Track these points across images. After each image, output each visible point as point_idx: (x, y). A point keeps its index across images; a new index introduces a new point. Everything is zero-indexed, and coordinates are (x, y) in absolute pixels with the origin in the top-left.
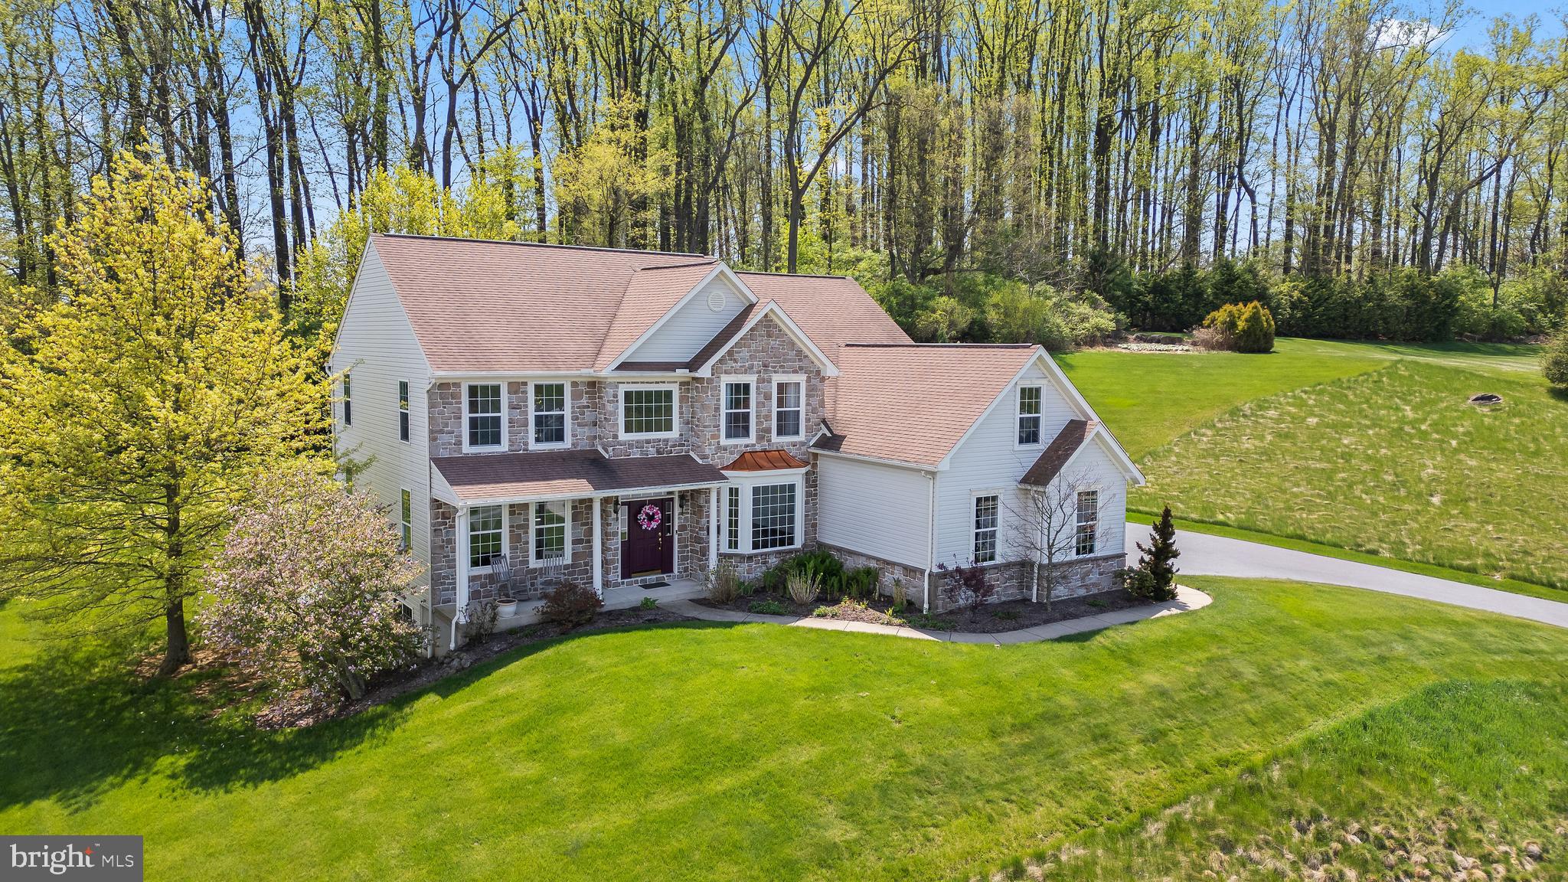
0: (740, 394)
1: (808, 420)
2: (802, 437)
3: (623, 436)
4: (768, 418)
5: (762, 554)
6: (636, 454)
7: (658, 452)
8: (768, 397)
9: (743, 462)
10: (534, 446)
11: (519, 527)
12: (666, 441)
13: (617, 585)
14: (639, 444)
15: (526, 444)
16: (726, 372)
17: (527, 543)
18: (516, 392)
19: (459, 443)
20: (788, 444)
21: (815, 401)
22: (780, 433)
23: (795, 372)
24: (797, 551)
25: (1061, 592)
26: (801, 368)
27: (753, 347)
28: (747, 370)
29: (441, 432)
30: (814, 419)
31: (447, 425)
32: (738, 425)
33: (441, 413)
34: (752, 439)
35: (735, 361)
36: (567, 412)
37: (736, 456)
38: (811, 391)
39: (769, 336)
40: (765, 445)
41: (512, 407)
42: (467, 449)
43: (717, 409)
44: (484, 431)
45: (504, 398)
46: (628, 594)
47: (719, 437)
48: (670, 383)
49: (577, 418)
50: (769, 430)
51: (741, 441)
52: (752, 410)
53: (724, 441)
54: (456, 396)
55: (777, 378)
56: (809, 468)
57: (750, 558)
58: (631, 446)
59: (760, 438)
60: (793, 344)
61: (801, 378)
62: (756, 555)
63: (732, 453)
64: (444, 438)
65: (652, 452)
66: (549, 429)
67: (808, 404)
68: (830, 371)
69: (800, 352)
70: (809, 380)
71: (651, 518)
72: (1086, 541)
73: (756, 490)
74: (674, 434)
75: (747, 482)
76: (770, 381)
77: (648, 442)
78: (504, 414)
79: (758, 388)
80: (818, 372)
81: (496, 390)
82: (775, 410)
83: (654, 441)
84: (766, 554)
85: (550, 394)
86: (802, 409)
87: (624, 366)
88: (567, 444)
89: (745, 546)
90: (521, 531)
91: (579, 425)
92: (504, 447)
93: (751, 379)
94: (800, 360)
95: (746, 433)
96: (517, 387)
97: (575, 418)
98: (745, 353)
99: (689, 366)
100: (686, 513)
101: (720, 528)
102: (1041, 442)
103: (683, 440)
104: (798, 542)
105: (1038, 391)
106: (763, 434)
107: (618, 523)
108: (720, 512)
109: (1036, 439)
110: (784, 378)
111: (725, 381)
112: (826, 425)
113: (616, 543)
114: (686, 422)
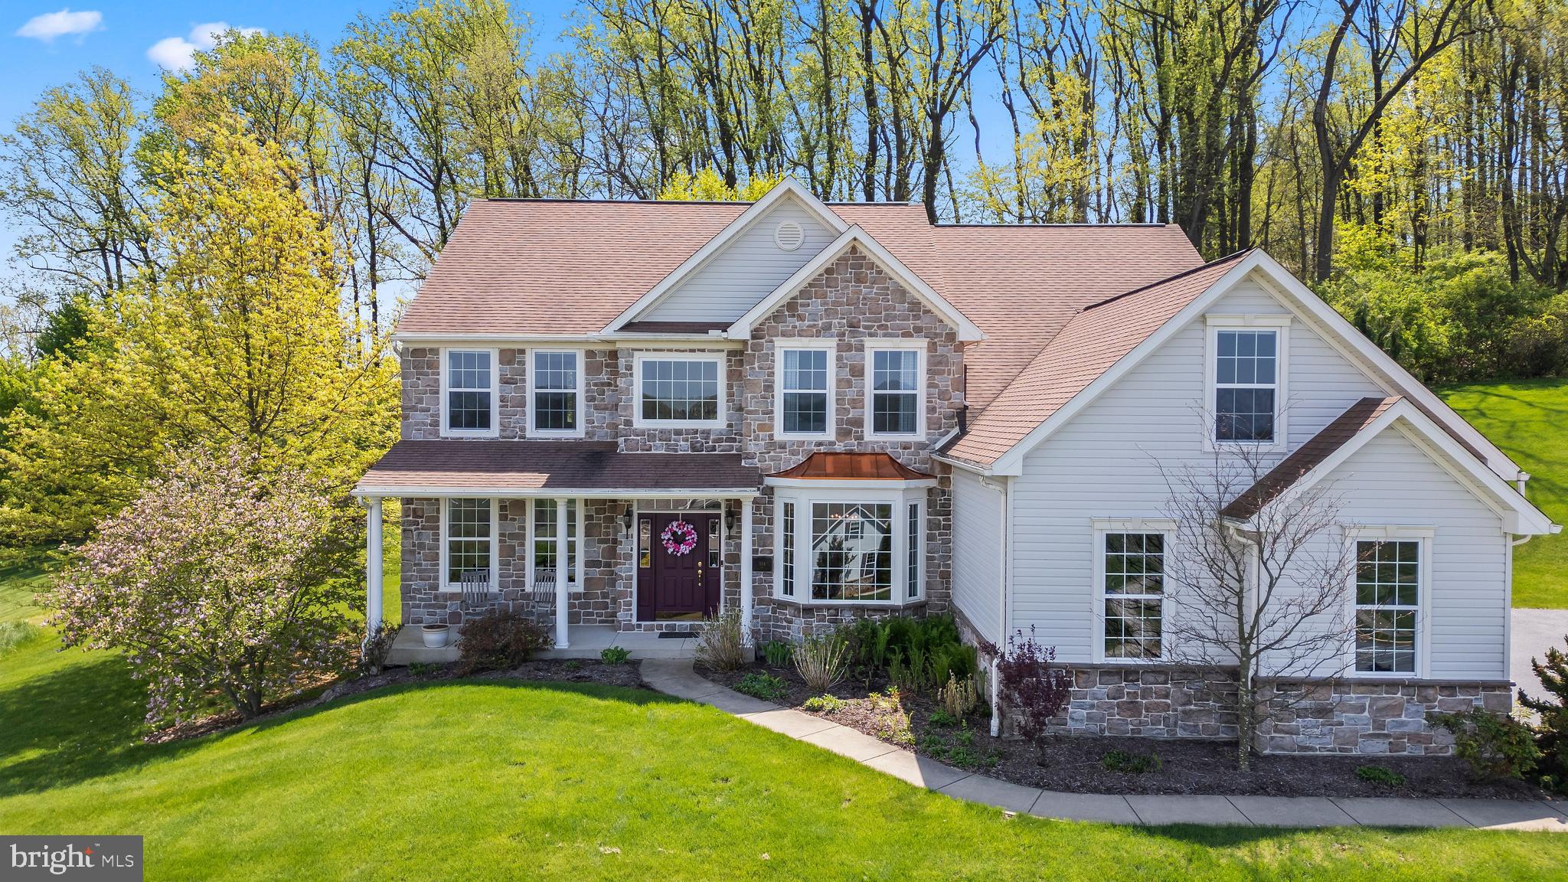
0: (808, 366)
1: (931, 410)
2: (921, 435)
3: (640, 423)
4: (857, 403)
5: (829, 608)
6: (659, 449)
7: (693, 448)
8: (858, 372)
9: (812, 466)
10: (533, 433)
11: (512, 536)
12: (706, 433)
13: (629, 627)
14: (664, 435)
15: (523, 429)
16: (784, 335)
17: (523, 558)
18: (510, 362)
19: (436, 424)
20: (894, 445)
21: (945, 382)
22: (879, 427)
23: (907, 335)
24: (894, 609)
26: (918, 330)
27: (831, 297)
28: (824, 332)
29: (414, 409)
30: (944, 408)
31: (420, 401)
32: (806, 412)
33: (414, 385)
34: (830, 434)
35: (801, 318)
36: (580, 391)
37: (802, 458)
38: (936, 366)
39: (859, 280)
40: (853, 444)
41: (505, 381)
42: (446, 432)
43: (769, 387)
44: (469, 410)
45: (495, 370)
47: (771, 428)
48: (710, 350)
49: (593, 399)
50: (859, 423)
51: (811, 437)
52: (831, 391)
53: (780, 434)
54: (434, 366)
55: (874, 345)
56: (932, 483)
57: (808, 610)
58: (652, 436)
59: (843, 433)
60: (904, 292)
61: (919, 345)
62: (819, 608)
63: (793, 453)
64: (417, 417)
65: (683, 447)
66: (554, 412)
67: (930, 386)
68: (966, 332)
69: (916, 306)
70: (932, 347)
71: (678, 540)
73: (819, 510)
74: (719, 423)
75: (804, 495)
76: (861, 348)
77: (678, 432)
78: (494, 390)
79: (839, 359)
80: (951, 336)
81: (485, 359)
82: (870, 392)
83: (688, 432)
84: (836, 608)
85: (553, 369)
86: (921, 392)
87: (629, 327)
88: (579, 433)
89: (803, 595)
90: (515, 543)
91: (596, 408)
92: (493, 432)
94: (917, 317)
95: (819, 424)
96: (511, 356)
97: (590, 399)
98: (816, 305)
99: (724, 327)
100: (735, 537)
101: (762, 564)
102: (1284, 442)
103: (734, 433)
104: (898, 596)
105: (1268, 342)
106: (850, 427)
107: (633, 542)
108: (762, 540)
109: (1266, 433)
110: (887, 345)
111: (782, 346)
112: (962, 418)
113: (629, 570)
114: (734, 406)
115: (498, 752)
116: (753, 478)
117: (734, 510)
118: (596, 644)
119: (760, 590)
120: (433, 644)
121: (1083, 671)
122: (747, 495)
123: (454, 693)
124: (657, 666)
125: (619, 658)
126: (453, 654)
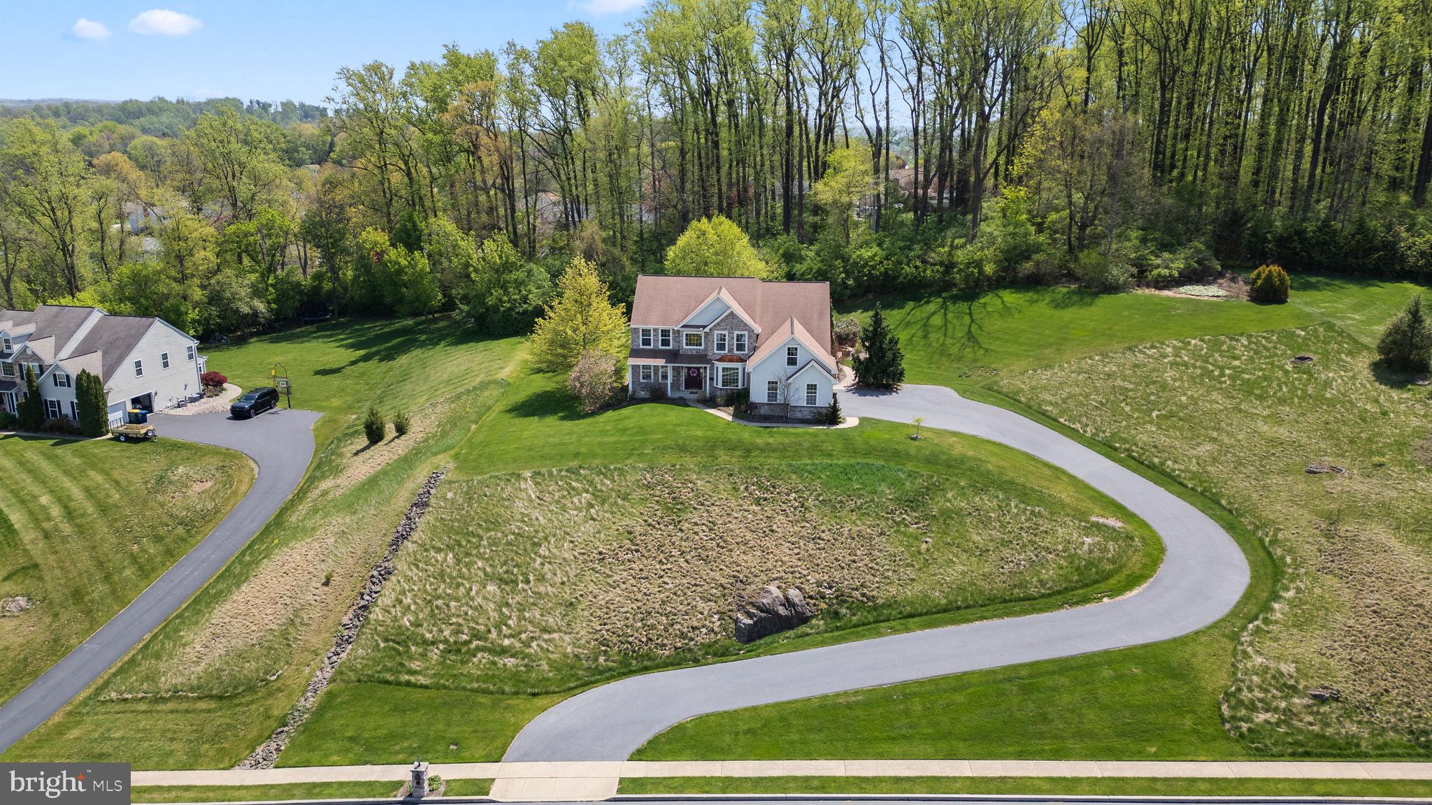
0: (723, 338)
1: (748, 347)
2: (746, 352)
3: (685, 347)
4: (732, 345)
5: (725, 389)
6: (689, 353)
7: (696, 353)
8: (733, 338)
9: (721, 360)
10: (660, 347)
11: (657, 373)
12: (699, 350)
13: (684, 391)
14: (690, 350)
15: (658, 347)
16: (717, 330)
18: (655, 332)
19: (639, 345)
20: (740, 354)
21: (752, 341)
22: (736, 350)
23: (744, 331)
24: (738, 389)
25: (799, 415)
26: (746, 330)
27: (727, 322)
28: (725, 329)
29: (634, 342)
30: (751, 346)
31: (635, 340)
32: (721, 347)
33: (634, 336)
34: (726, 351)
35: (720, 327)
36: (671, 338)
37: (720, 357)
38: (750, 337)
39: (733, 319)
40: (731, 354)
41: (654, 336)
42: (641, 347)
43: (713, 341)
44: (646, 342)
45: (652, 333)
46: (686, 394)
47: (714, 350)
48: (701, 332)
50: (733, 349)
51: (722, 352)
52: (727, 342)
53: (715, 352)
54: (639, 332)
55: (736, 333)
57: (721, 389)
58: (687, 351)
59: (729, 352)
60: (743, 322)
61: (746, 333)
62: (723, 389)
63: (718, 356)
64: (635, 344)
65: (694, 353)
66: (665, 343)
67: (748, 341)
68: (757, 331)
69: (745, 324)
70: (749, 334)
71: (693, 374)
72: (811, 399)
73: (724, 369)
74: (703, 347)
75: (720, 365)
76: (733, 333)
77: (693, 349)
78: (652, 338)
79: (729, 335)
80: (753, 332)
81: (650, 331)
82: (735, 343)
83: (695, 349)
84: (727, 389)
85: (665, 333)
86: (746, 343)
87: (683, 326)
88: (671, 347)
89: (720, 386)
91: (673, 342)
92: (652, 347)
93: (726, 333)
94: (746, 327)
95: (724, 349)
96: (655, 330)
97: (673, 340)
98: (724, 324)
99: (704, 327)
100: (706, 372)
101: (712, 379)
102: (798, 366)
103: (705, 349)
104: (740, 387)
105: (796, 349)
106: (731, 350)
107: (683, 374)
108: (711, 374)
109: (795, 364)
110: (740, 333)
111: (716, 332)
112: (755, 349)
113: (683, 379)
114: (706, 344)
115: (665, 415)
116: (709, 361)
117: (705, 368)
118: (677, 395)
119: (711, 385)
120: (643, 394)
121: (763, 404)
122: (708, 366)
123: (652, 405)
124: (690, 400)
125: (682, 398)
126: (647, 396)
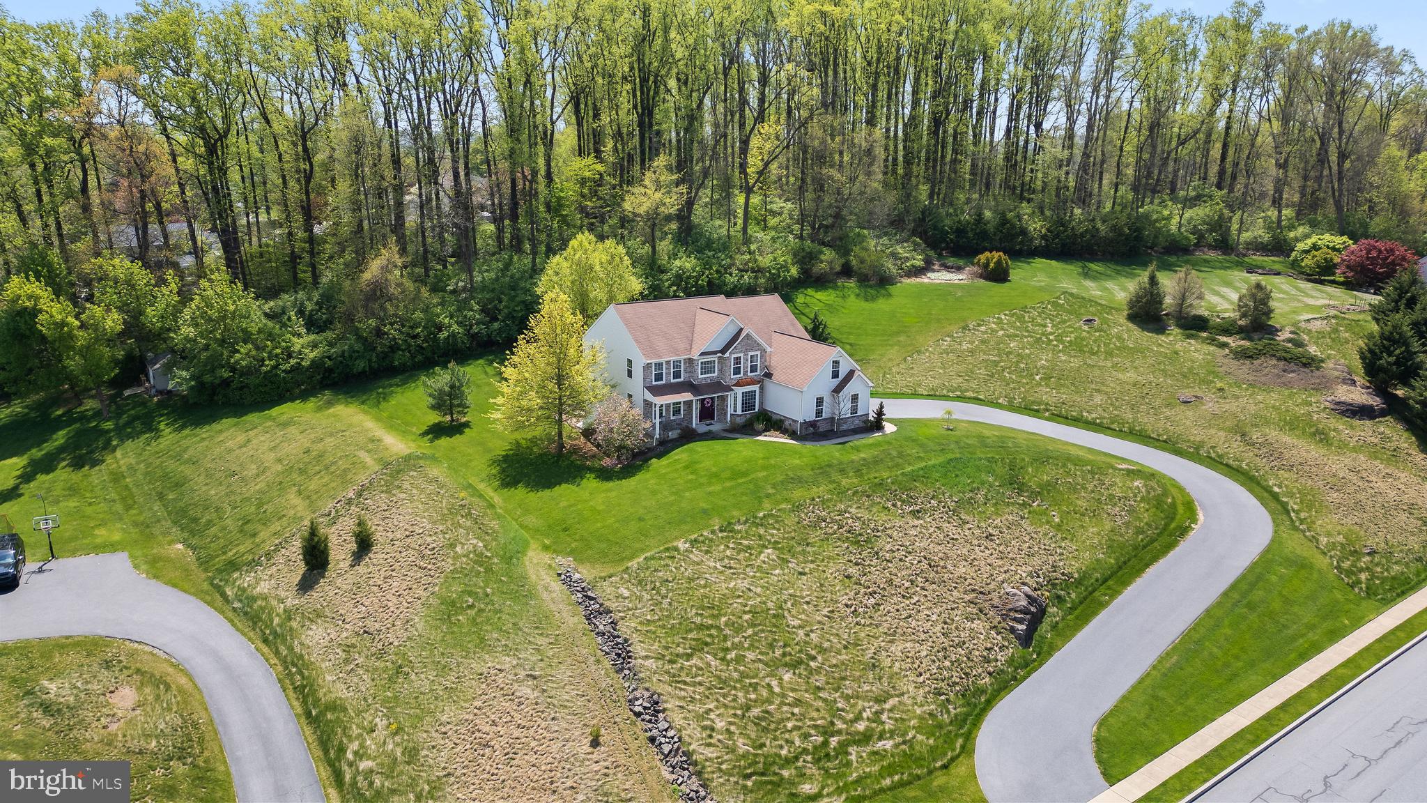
0: (737, 360)
1: (761, 367)
2: (758, 373)
3: (700, 376)
4: (747, 367)
5: (745, 414)
6: (704, 383)
8: (747, 360)
9: (738, 384)
10: (672, 381)
12: (714, 377)
13: (700, 425)
14: (705, 379)
15: (670, 380)
16: (733, 354)
19: (652, 382)
20: (754, 376)
21: (763, 360)
22: (751, 372)
23: (756, 351)
24: (756, 412)
25: (845, 427)
26: (759, 349)
27: (743, 344)
28: (741, 352)
29: (647, 379)
30: (763, 366)
31: (648, 376)
32: (737, 371)
33: (647, 373)
34: (742, 375)
35: (737, 349)
36: (682, 369)
38: (762, 356)
39: (748, 340)
40: (746, 377)
41: (667, 369)
42: (654, 383)
43: (730, 366)
44: (659, 377)
45: (665, 366)
46: (703, 429)
47: (730, 376)
48: (715, 358)
50: (747, 372)
51: (738, 377)
52: (742, 365)
53: (732, 377)
54: (651, 367)
55: (750, 354)
56: (761, 384)
57: (741, 415)
58: (702, 379)
59: (744, 375)
60: (756, 341)
61: (758, 353)
62: (743, 414)
63: (735, 381)
64: (648, 381)
65: (711, 381)
66: (677, 375)
67: (761, 362)
68: (769, 350)
69: (758, 344)
70: (761, 353)
71: (709, 404)
72: (854, 410)
73: (743, 393)
74: (716, 374)
75: (740, 391)
76: (748, 355)
77: (708, 378)
78: (664, 372)
79: (744, 358)
80: (765, 351)
81: (662, 364)
82: (749, 364)
83: (710, 377)
85: (677, 364)
86: (759, 363)
87: (700, 354)
88: (682, 379)
89: (739, 412)
91: (686, 373)
92: (664, 382)
93: (742, 355)
94: (758, 347)
95: (740, 373)
96: (668, 363)
97: (685, 371)
98: (740, 346)
99: (721, 352)
103: (721, 376)
104: (757, 410)
105: (839, 361)
106: (745, 373)
110: (753, 353)
111: (733, 356)
112: (767, 368)
114: (720, 370)
116: (730, 388)
119: (731, 412)
122: (730, 393)
126: (676, 436)
